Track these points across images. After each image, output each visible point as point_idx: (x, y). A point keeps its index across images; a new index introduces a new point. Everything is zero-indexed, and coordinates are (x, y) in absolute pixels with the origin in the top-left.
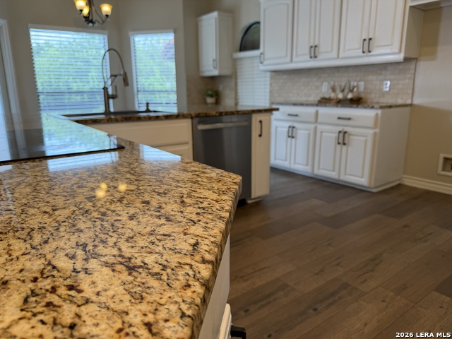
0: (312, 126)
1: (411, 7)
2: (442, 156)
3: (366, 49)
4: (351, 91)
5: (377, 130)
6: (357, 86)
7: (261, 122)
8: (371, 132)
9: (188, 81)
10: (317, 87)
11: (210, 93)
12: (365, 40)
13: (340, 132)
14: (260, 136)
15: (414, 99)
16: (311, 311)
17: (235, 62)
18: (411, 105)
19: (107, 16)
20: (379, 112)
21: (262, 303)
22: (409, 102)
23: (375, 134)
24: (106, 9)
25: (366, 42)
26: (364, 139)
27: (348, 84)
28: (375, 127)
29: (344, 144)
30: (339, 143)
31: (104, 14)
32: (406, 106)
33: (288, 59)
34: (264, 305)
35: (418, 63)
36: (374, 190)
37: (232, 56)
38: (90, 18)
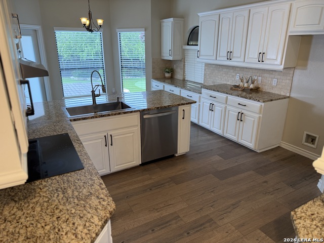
0: (224, 106)
1: (289, 36)
2: (306, 133)
3: (260, 60)
4: (253, 83)
5: (261, 116)
6: (257, 80)
7: (184, 110)
8: (257, 116)
9: (153, 62)
10: (233, 76)
11: (167, 70)
12: (260, 53)
13: (239, 113)
14: (183, 118)
15: (291, 93)
16: (186, 234)
17: (184, 51)
18: (289, 97)
19: (100, 26)
20: (263, 104)
21: (162, 227)
22: (288, 95)
23: (260, 117)
24: (100, 22)
25: (261, 55)
26: (253, 119)
27: (251, 78)
28: (260, 113)
29: (241, 121)
30: (238, 120)
31: (99, 25)
32: (285, 97)
33: (214, 58)
34: (163, 228)
35: (295, 70)
36: (258, 151)
37: (182, 47)
38: (90, 28)
